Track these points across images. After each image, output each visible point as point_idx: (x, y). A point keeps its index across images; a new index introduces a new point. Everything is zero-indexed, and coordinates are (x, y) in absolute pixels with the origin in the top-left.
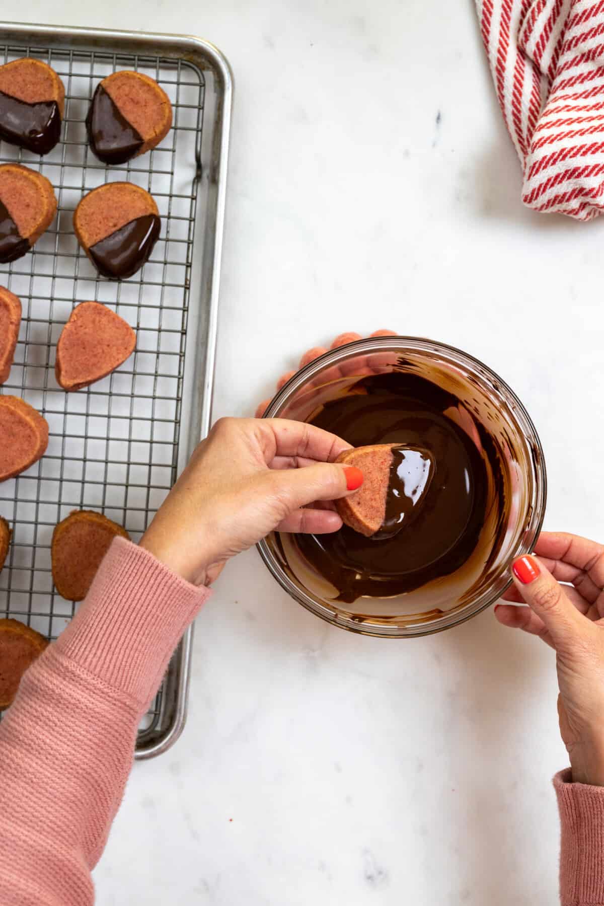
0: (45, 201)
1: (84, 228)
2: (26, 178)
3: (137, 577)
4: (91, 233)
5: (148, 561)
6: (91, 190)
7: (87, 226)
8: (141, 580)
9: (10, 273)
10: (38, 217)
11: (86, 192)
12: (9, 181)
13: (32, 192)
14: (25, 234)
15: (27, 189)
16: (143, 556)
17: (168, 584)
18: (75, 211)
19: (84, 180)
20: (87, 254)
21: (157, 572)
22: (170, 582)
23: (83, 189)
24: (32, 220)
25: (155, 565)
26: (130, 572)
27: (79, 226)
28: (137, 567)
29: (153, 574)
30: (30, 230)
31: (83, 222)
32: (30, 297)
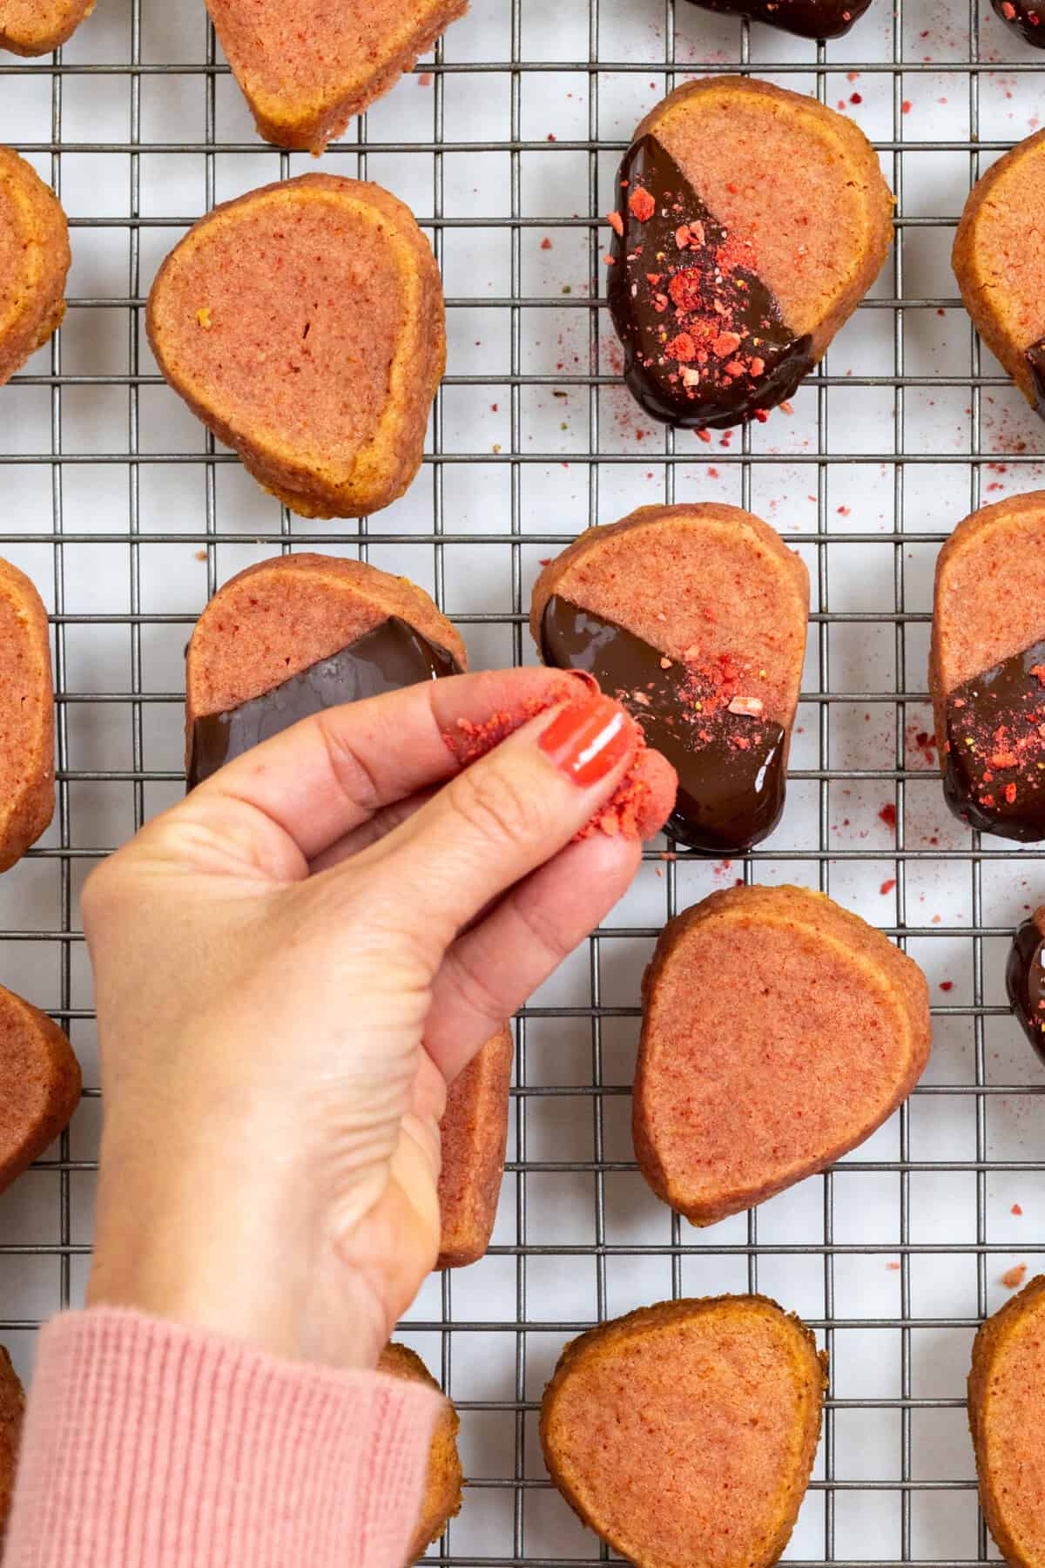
0: (861, 198)
1: (1004, 282)
2: (788, 126)
3: (120, 1400)
4: (1028, 298)
5: (134, 1337)
6: (1012, 150)
7: (1012, 273)
8: (135, 1402)
9: (746, 460)
10: (840, 257)
11: (987, 159)
12: (730, 140)
13: (813, 174)
14: (799, 320)
15: (797, 162)
16: (112, 1329)
17: (224, 1380)
18: (965, 227)
19: (974, 115)
20: (1012, 375)
21: (174, 1356)
22: (225, 1370)
23: (974, 147)
24: (822, 270)
25: (159, 1339)
26: (91, 1394)
27: (984, 277)
28: (108, 1370)
29: (163, 1367)
30: (819, 307)
31: (999, 263)
32: (821, 541)
